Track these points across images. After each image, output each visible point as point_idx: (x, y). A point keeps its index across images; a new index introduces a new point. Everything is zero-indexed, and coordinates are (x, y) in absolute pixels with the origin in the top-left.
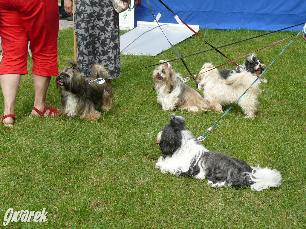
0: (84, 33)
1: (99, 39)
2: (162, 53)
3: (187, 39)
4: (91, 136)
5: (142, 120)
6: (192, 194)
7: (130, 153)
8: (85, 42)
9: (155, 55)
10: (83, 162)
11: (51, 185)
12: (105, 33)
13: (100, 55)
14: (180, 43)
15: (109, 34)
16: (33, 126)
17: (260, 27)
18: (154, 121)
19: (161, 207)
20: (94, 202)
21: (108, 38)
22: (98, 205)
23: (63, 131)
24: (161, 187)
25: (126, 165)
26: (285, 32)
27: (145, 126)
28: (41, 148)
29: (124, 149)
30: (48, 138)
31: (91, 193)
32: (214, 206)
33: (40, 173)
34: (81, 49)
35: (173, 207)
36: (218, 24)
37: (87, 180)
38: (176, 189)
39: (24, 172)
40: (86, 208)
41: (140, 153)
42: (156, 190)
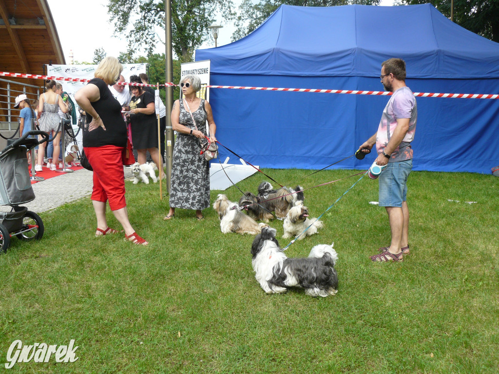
0: (179, 174)
1: (193, 179)
2: (229, 188)
3: (250, 177)
4: (170, 255)
5: (212, 241)
6: (248, 301)
7: (201, 268)
8: (179, 181)
9: (224, 189)
10: (162, 275)
11: (137, 295)
12: (197, 175)
13: (194, 192)
14: (244, 180)
15: (200, 175)
16: (125, 248)
17: (306, 166)
18: (221, 242)
19: (223, 311)
20: (171, 308)
21: (200, 179)
22: (173, 310)
23: (149, 251)
24: (223, 295)
25: (197, 278)
26: (325, 170)
27: (214, 246)
28: (130, 265)
29: (196, 265)
30: (136, 257)
31: (168, 301)
32: (266, 310)
33: (129, 285)
34: (175, 186)
35: (233, 311)
36: (274, 165)
37: (166, 290)
38: (236, 296)
39: (116, 284)
40: (164, 313)
41: (209, 268)
42: (220, 298)
